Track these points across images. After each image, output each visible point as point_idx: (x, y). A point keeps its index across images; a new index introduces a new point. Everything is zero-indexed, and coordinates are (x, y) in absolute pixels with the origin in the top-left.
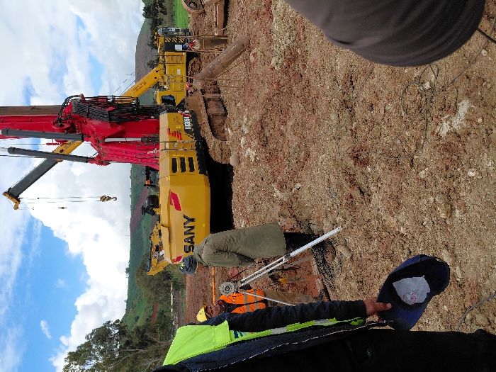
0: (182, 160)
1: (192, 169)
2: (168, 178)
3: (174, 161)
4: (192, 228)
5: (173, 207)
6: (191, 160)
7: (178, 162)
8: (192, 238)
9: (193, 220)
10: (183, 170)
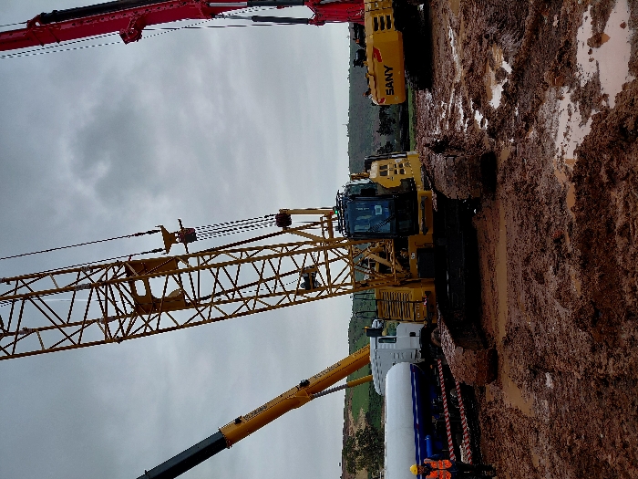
0: (382, 18)
1: (389, 27)
2: (371, 37)
3: (375, 19)
4: (391, 75)
5: (375, 60)
6: (388, 17)
7: (379, 20)
8: (391, 83)
9: (391, 69)
10: (382, 28)
